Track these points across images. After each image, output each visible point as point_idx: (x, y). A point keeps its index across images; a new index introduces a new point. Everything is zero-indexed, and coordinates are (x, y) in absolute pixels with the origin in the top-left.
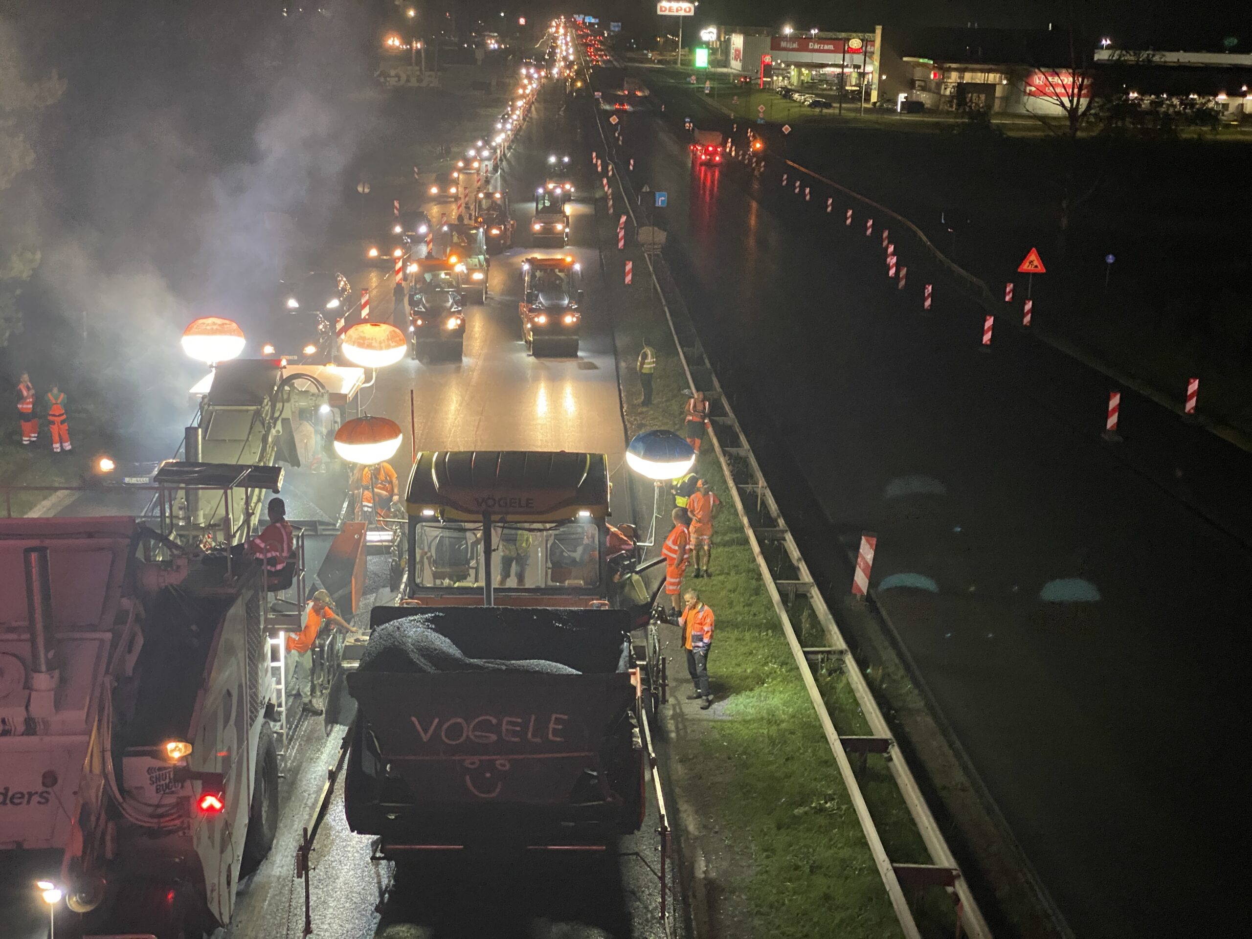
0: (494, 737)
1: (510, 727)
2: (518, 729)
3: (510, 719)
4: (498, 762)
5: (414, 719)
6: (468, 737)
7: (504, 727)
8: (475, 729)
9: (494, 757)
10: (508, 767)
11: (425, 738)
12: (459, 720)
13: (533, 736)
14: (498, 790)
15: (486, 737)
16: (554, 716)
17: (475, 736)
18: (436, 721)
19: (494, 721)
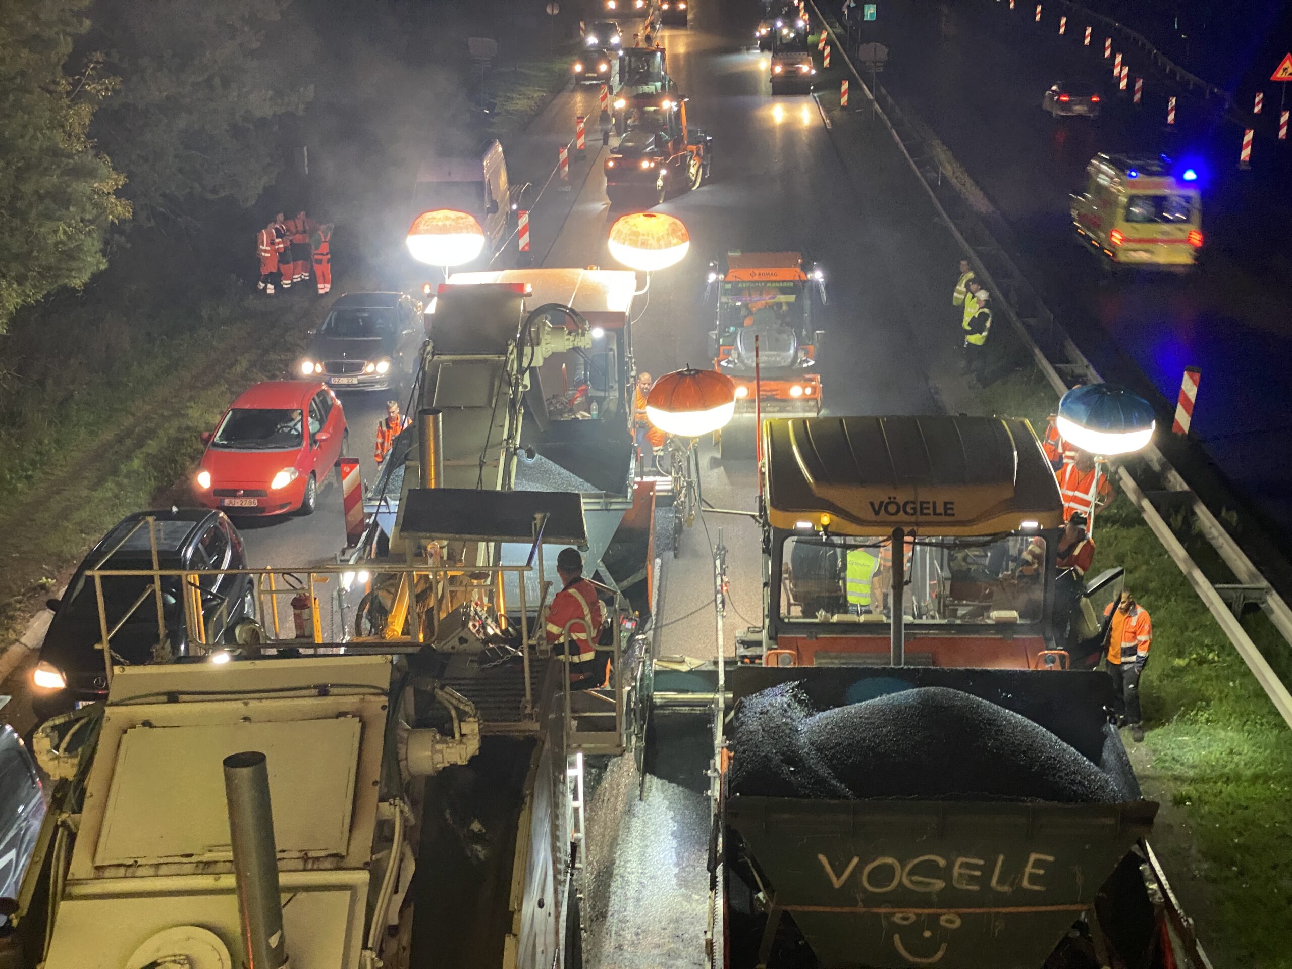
0: (939, 884)
1: (963, 871)
2: (977, 873)
3: (964, 860)
4: (943, 918)
5: (822, 858)
6: (901, 883)
7: (956, 870)
8: (912, 873)
9: (939, 911)
10: (958, 922)
11: (837, 883)
12: (889, 860)
13: (1001, 881)
14: (940, 954)
15: (929, 884)
16: (1033, 857)
17: (911, 881)
18: (856, 860)
19: (942, 862)
